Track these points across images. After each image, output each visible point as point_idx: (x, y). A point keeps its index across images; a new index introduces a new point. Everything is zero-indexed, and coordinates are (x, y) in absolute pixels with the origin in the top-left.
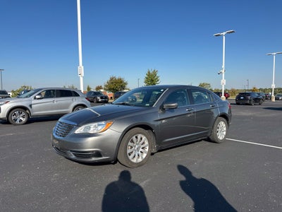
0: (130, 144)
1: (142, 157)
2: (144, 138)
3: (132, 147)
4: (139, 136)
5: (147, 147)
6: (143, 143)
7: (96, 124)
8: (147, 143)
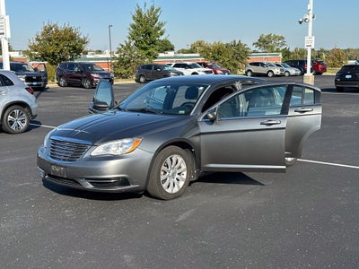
0: (163, 168)
1: (178, 187)
2: (180, 160)
3: (165, 173)
4: (175, 157)
5: (185, 173)
6: (180, 167)
7: (120, 142)
8: (184, 167)
